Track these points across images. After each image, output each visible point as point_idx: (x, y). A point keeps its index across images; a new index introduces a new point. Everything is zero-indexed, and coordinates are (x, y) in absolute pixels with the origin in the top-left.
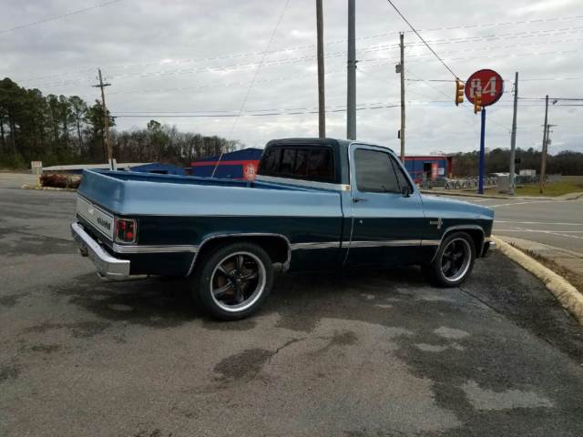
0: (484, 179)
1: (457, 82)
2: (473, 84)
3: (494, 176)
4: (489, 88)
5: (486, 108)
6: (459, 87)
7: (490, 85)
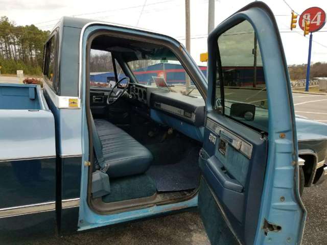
0: (309, 82)
1: (292, 13)
2: (304, 17)
3: (316, 79)
4: (316, 20)
5: (313, 33)
6: (293, 17)
7: (316, 18)
